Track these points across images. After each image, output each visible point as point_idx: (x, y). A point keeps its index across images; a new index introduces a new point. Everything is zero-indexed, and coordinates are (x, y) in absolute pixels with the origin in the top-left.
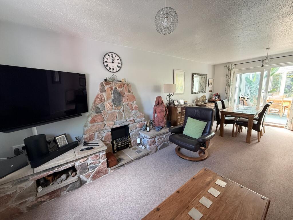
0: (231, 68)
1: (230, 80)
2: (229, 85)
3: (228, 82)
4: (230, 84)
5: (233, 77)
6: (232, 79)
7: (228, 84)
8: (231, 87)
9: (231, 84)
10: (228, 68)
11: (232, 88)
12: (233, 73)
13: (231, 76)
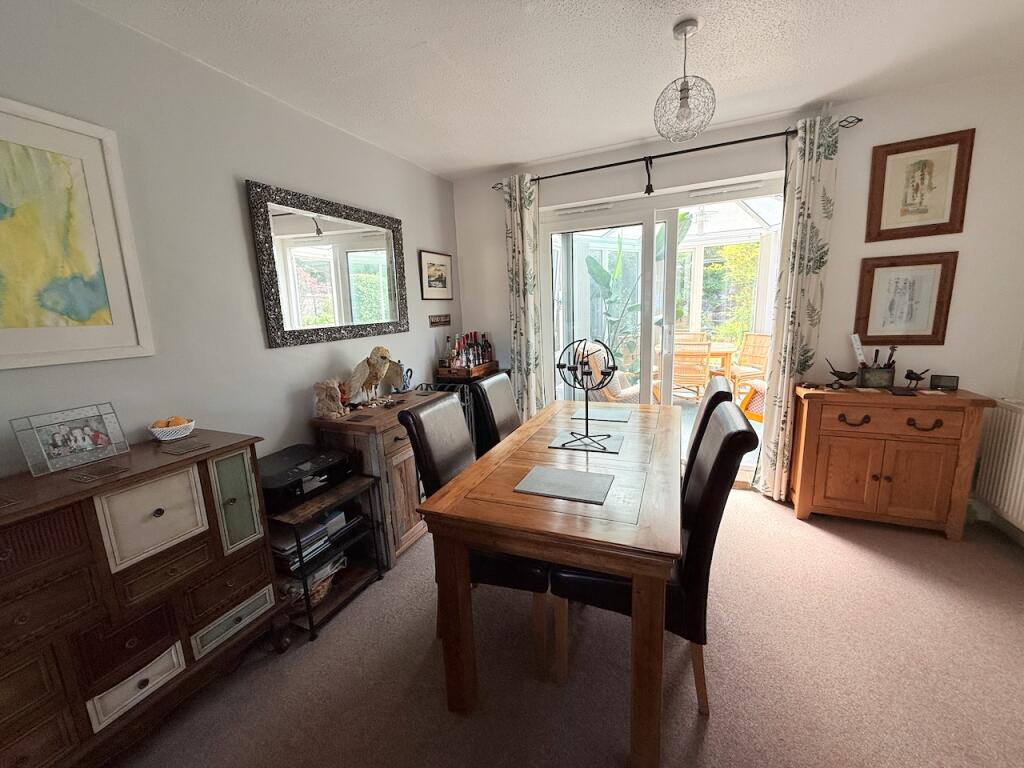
0: (521, 199)
1: (524, 260)
2: (521, 287)
3: (517, 274)
4: (525, 284)
5: (535, 248)
6: (530, 257)
7: (518, 283)
8: (530, 298)
9: (530, 281)
10: (508, 198)
11: (538, 305)
12: (535, 228)
13: (526, 241)
